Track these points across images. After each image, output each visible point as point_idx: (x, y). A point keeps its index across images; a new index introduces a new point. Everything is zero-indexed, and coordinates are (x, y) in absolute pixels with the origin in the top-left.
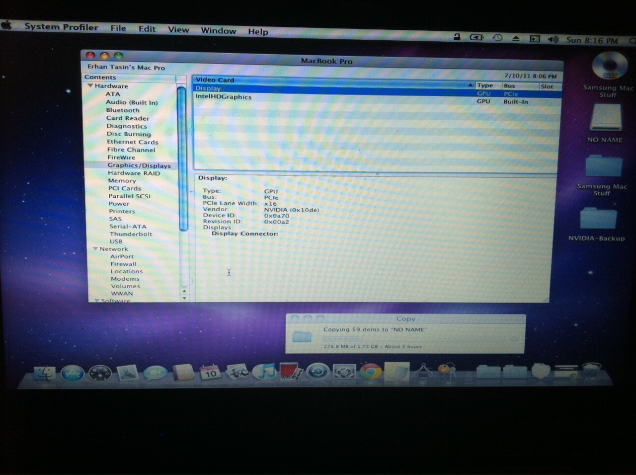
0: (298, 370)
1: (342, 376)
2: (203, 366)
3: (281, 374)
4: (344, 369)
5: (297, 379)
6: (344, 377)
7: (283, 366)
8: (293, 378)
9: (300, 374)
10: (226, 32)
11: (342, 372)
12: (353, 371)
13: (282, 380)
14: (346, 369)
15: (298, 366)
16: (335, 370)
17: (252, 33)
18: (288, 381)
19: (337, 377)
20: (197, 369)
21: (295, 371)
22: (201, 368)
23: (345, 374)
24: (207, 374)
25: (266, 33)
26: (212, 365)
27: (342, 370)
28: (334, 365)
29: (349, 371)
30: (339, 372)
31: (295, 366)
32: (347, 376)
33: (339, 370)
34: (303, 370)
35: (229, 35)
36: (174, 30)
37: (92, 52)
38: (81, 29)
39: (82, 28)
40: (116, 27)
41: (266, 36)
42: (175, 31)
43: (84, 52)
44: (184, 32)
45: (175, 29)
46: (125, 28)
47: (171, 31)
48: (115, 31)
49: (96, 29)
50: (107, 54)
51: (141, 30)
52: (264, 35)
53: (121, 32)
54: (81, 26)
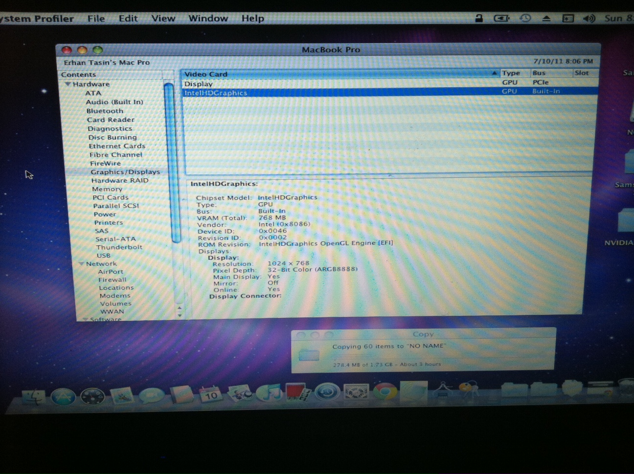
0: (305, 390)
1: (353, 396)
2: (203, 387)
3: (288, 395)
4: (356, 389)
5: (305, 400)
6: (356, 397)
7: (289, 387)
8: (300, 399)
9: (308, 395)
10: (217, 19)
11: (354, 392)
12: (366, 390)
13: (288, 401)
14: (358, 389)
15: (305, 386)
16: (346, 391)
17: (245, 20)
18: (295, 403)
19: (349, 398)
20: (196, 391)
21: (303, 392)
22: (200, 390)
23: (357, 395)
24: (207, 396)
25: (261, 19)
26: (213, 387)
27: (354, 390)
28: (345, 385)
29: (361, 391)
30: (351, 393)
31: (302, 387)
32: (359, 396)
33: (350, 390)
34: (311, 390)
35: (220, 23)
36: (158, 19)
37: (68, 47)
38: (54, 21)
39: (56, 20)
40: (93, 17)
41: (262, 23)
42: (160, 21)
43: (59, 47)
44: (169, 20)
45: (160, 18)
46: (104, 19)
47: (155, 20)
48: (92, 22)
49: (71, 21)
50: (86, 48)
51: (122, 20)
52: (260, 21)
53: (100, 23)
54: (54, 17)
